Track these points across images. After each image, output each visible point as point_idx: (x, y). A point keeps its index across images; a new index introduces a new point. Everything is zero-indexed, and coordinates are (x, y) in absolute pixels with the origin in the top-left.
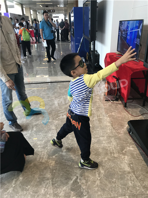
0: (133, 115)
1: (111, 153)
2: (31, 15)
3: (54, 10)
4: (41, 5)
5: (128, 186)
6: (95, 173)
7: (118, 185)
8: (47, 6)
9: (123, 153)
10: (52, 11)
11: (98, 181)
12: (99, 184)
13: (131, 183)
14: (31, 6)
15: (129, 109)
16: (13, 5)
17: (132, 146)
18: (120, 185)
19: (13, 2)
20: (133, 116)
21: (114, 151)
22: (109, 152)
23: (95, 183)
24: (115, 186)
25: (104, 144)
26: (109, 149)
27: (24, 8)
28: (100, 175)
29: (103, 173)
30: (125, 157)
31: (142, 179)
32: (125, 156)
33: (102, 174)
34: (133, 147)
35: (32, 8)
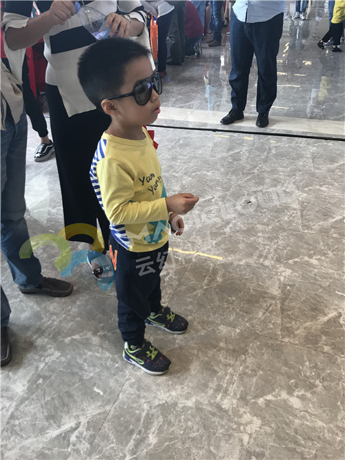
1: (218, 389)
5: (253, 316)
13: (264, 314)
18: (238, 310)
21: (232, 388)
22: (216, 383)
28: (140, 448)
33: (146, 447)
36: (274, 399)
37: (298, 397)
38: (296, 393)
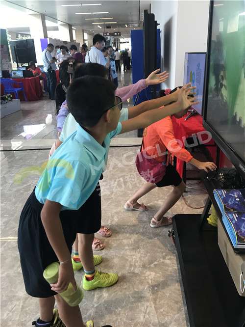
0: (192, 206)
1: (131, 266)
2: (84, 40)
3: (120, 33)
4: (100, 25)
5: (137, 321)
6: (94, 295)
7: (121, 319)
8: (108, 27)
9: (150, 267)
10: (116, 34)
11: (93, 309)
12: (92, 315)
13: (144, 317)
14: (85, 28)
15: (189, 196)
16: (58, 27)
17: (170, 257)
18: (125, 319)
19: (57, 23)
20: (190, 207)
21: (137, 264)
22: (129, 264)
23: (87, 313)
24: (117, 319)
25: (126, 250)
26: (130, 260)
27: (74, 32)
28: (100, 300)
29: (105, 297)
30: (150, 275)
31: (164, 313)
32: (152, 273)
33: (103, 299)
34: (170, 259)
35: (86, 30)
36: (158, 263)
37: (168, 259)
38: (167, 258)
